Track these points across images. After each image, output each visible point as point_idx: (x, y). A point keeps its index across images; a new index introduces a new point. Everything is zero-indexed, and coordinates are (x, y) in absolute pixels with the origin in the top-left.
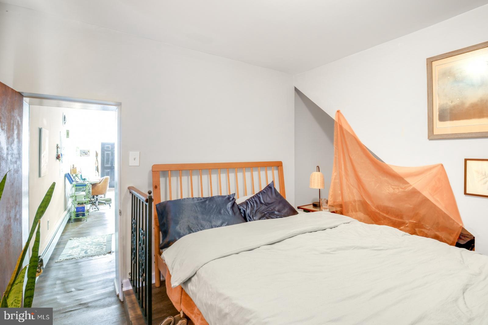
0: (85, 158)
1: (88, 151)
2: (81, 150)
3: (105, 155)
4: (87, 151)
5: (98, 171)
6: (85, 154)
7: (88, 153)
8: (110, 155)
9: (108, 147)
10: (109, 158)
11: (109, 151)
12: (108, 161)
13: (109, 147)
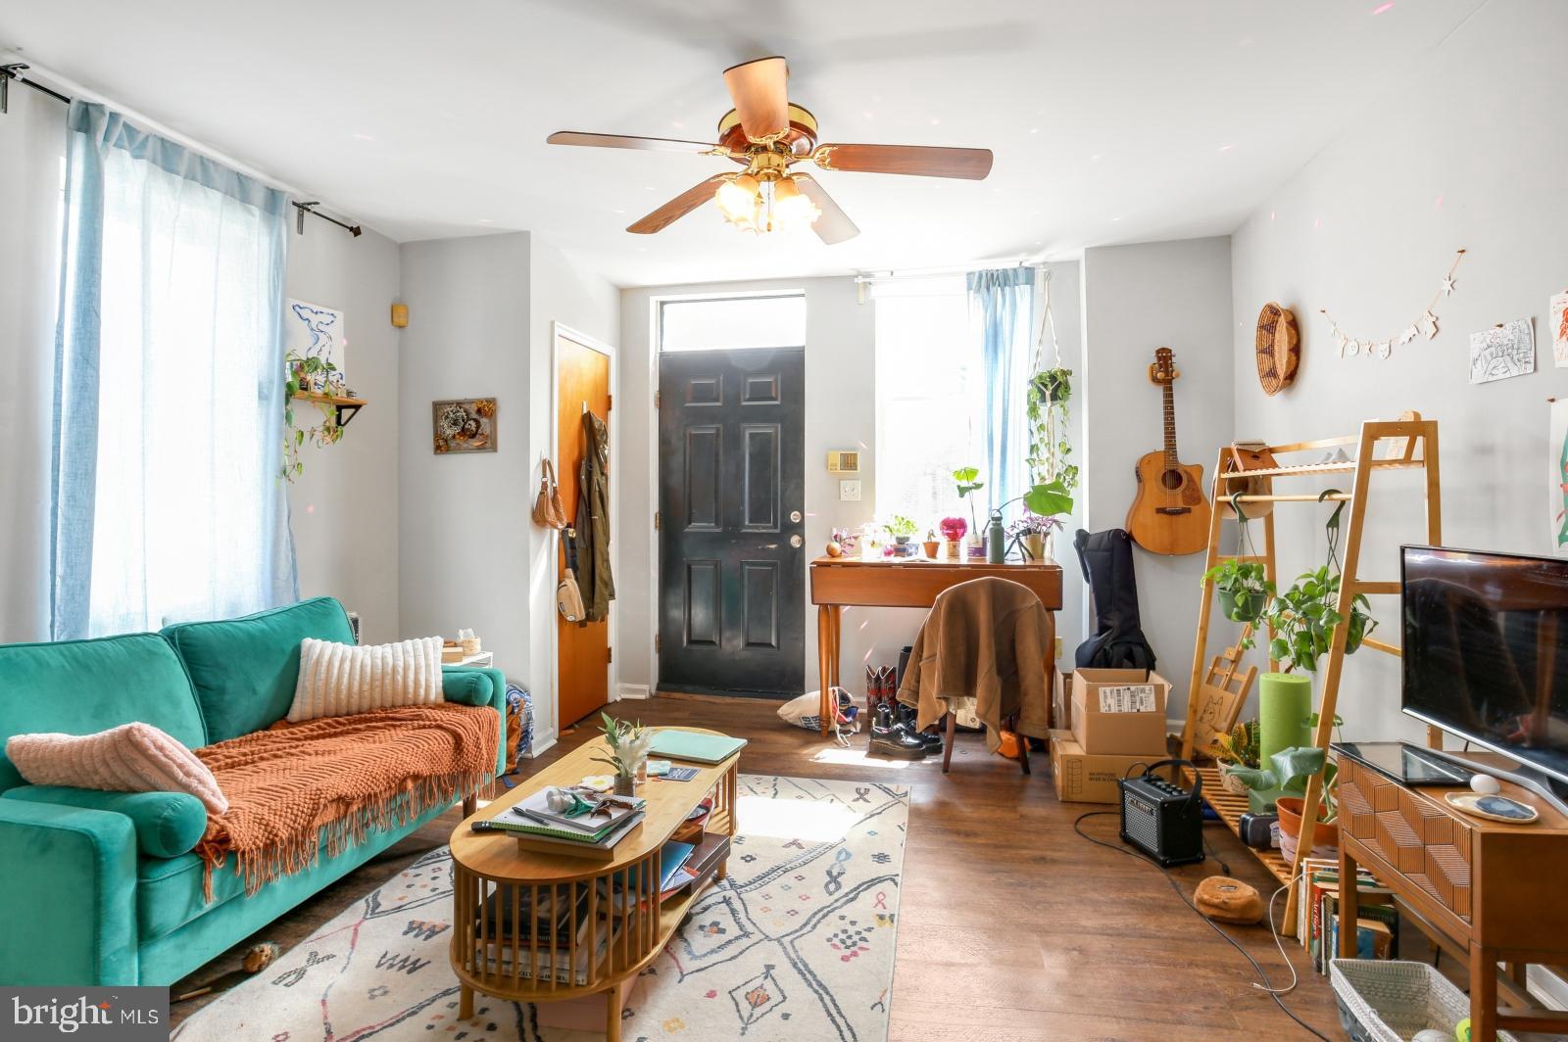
1: (484, 411)
2: (437, 407)
3: (686, 452)
8: (719, 446)
9: (704, 393)
11: (708, 417)
13: (711, 387)
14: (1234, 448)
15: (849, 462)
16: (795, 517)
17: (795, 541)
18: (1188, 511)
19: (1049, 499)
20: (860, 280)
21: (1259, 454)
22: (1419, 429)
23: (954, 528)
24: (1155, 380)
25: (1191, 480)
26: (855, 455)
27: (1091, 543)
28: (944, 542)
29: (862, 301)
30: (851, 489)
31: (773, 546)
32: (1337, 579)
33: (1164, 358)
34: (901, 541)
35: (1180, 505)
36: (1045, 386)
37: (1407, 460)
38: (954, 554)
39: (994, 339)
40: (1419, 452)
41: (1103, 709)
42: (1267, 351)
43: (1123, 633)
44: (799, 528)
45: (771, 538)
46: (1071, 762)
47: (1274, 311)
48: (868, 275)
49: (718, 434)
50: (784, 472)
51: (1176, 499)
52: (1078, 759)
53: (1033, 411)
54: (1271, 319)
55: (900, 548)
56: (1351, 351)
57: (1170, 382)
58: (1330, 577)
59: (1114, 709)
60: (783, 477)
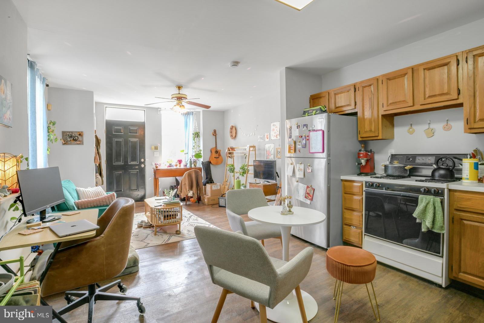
0: (73, 148)
1: (80, 135)
2: (64, 133)
3: (114, 145)
4: (77, 135)
5: (101, 174)
6: (74, 140)
7: (79, 137)
8: (123, 144)
9: (119, 131)
10: (120, 150)
11: (120, 136)
12: (118, 155)
13: (120, 129)
14: (229, 147)
15: (156, 148)
16: (142, 160)
17: (143, 166)
18: (219, 157)
19: (198, 156)
20: (159, 110)
21: (233, 149)
22: (254, 147)
23: (180, 162)
24: (213, 135)
25: (219, 152)
26: (157, 147)
27: (204, 164)
28: (178, 164)
29: (159, 113)
30: (156, 154)
31: (137, 167)
32: (246, 165)
33: (215, 131)
34: (170, 164)
35: (218, 157)
36: (196, 135)
37: (253, 150)
38: (180, 167)
39: (186, 125)
40: (254, 150)
41: (213, 189)
42: (231, 132)
43: (210, 179)
44: (144, 163)
45: (136, 165)
46: (208, 198)
47: (233, 127)
48: (160, 109)
49: (123, 141)
50: (139, 150)
51: (217, 155)
52: (209, 198)
53: (194, 139)
54: (232, 128)
55: (170, 165)
56: (244, 135)
57: (216, 136)
58: (245, 165)
59: (214, 189)
60: (139, 152)
